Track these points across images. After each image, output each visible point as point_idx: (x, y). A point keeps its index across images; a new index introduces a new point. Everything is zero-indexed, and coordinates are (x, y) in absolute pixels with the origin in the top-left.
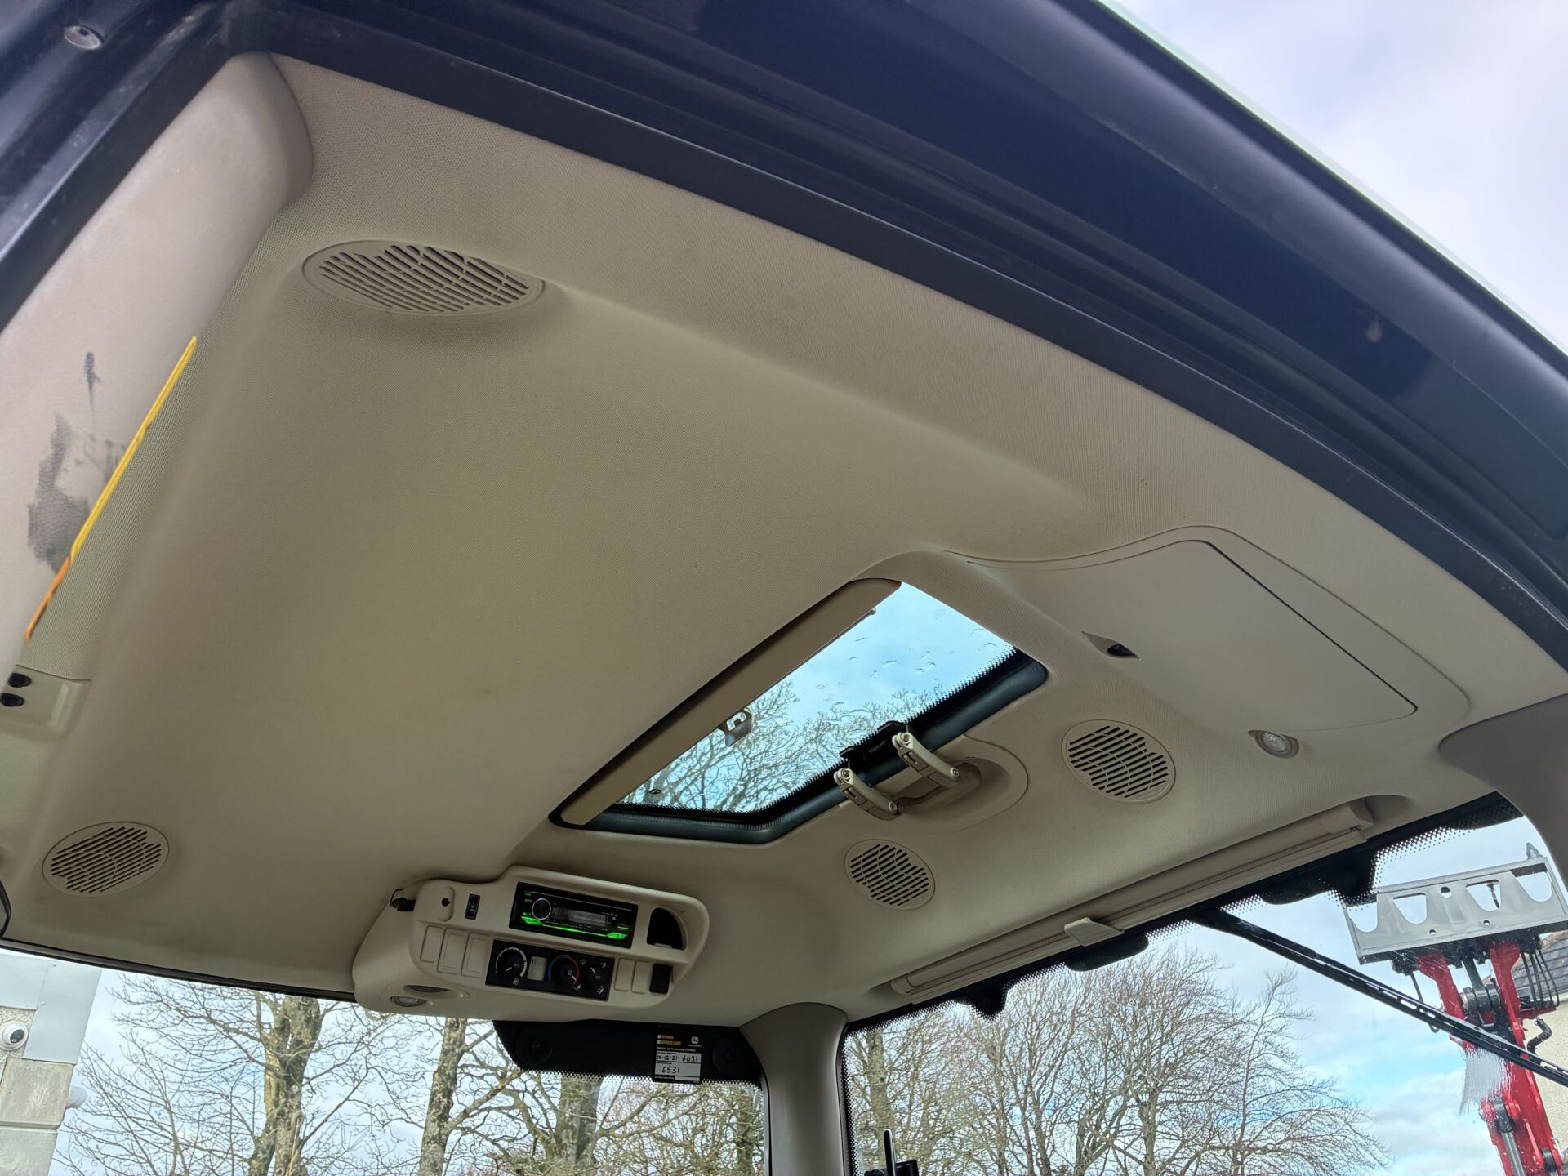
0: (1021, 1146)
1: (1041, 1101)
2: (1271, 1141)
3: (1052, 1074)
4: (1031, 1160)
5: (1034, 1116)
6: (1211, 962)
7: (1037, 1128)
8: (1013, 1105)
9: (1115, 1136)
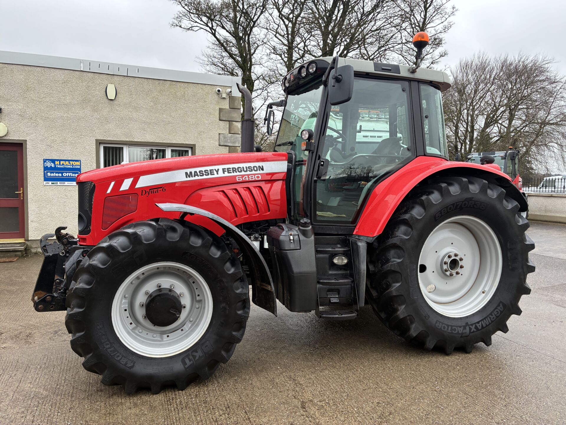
0: (465, 122)
1: (476, 108)
2: (556, 121)
3: (481, 99)
4: (467, 126)
5: (471, 113)
6: (552, 60)
7: (472, 116)
8: (464, 109)
9: (500, 119)
